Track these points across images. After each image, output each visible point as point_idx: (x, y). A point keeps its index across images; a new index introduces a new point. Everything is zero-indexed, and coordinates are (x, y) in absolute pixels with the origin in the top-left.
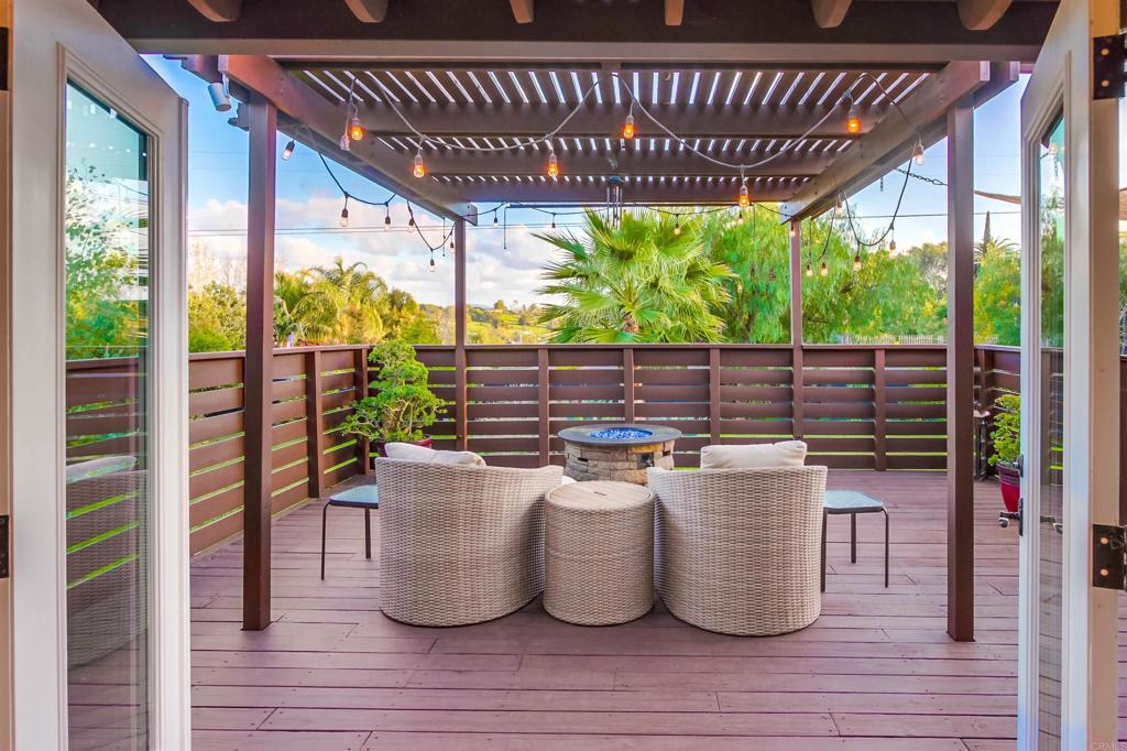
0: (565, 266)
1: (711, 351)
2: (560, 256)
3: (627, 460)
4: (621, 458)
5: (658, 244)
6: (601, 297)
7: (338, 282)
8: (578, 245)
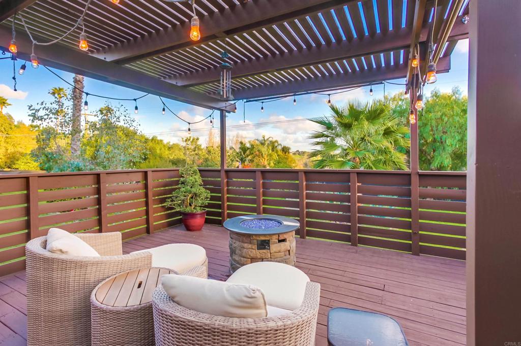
0: (321, 133)
1: (351, 174)
2: (319, 128)
3: (250, 243)
4: (246, 241)
5: (368, 119)
6: (337, 146)
7: (263, 144)
8: (330, 123)
